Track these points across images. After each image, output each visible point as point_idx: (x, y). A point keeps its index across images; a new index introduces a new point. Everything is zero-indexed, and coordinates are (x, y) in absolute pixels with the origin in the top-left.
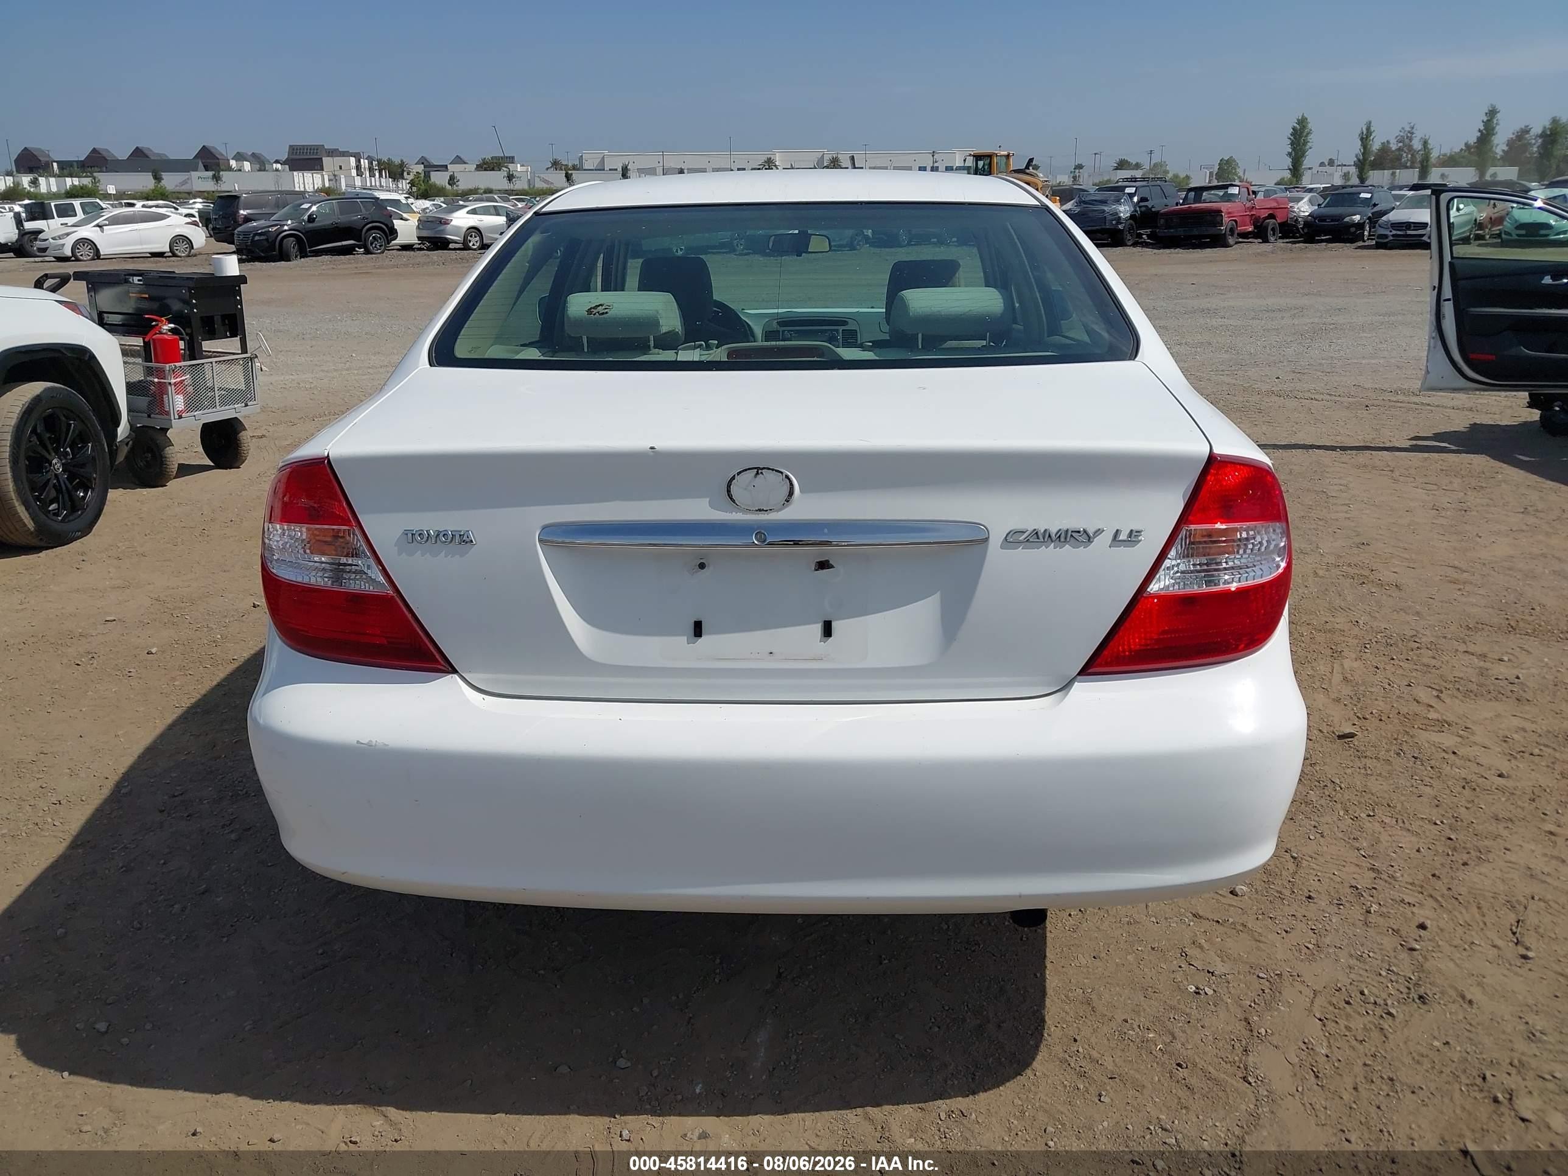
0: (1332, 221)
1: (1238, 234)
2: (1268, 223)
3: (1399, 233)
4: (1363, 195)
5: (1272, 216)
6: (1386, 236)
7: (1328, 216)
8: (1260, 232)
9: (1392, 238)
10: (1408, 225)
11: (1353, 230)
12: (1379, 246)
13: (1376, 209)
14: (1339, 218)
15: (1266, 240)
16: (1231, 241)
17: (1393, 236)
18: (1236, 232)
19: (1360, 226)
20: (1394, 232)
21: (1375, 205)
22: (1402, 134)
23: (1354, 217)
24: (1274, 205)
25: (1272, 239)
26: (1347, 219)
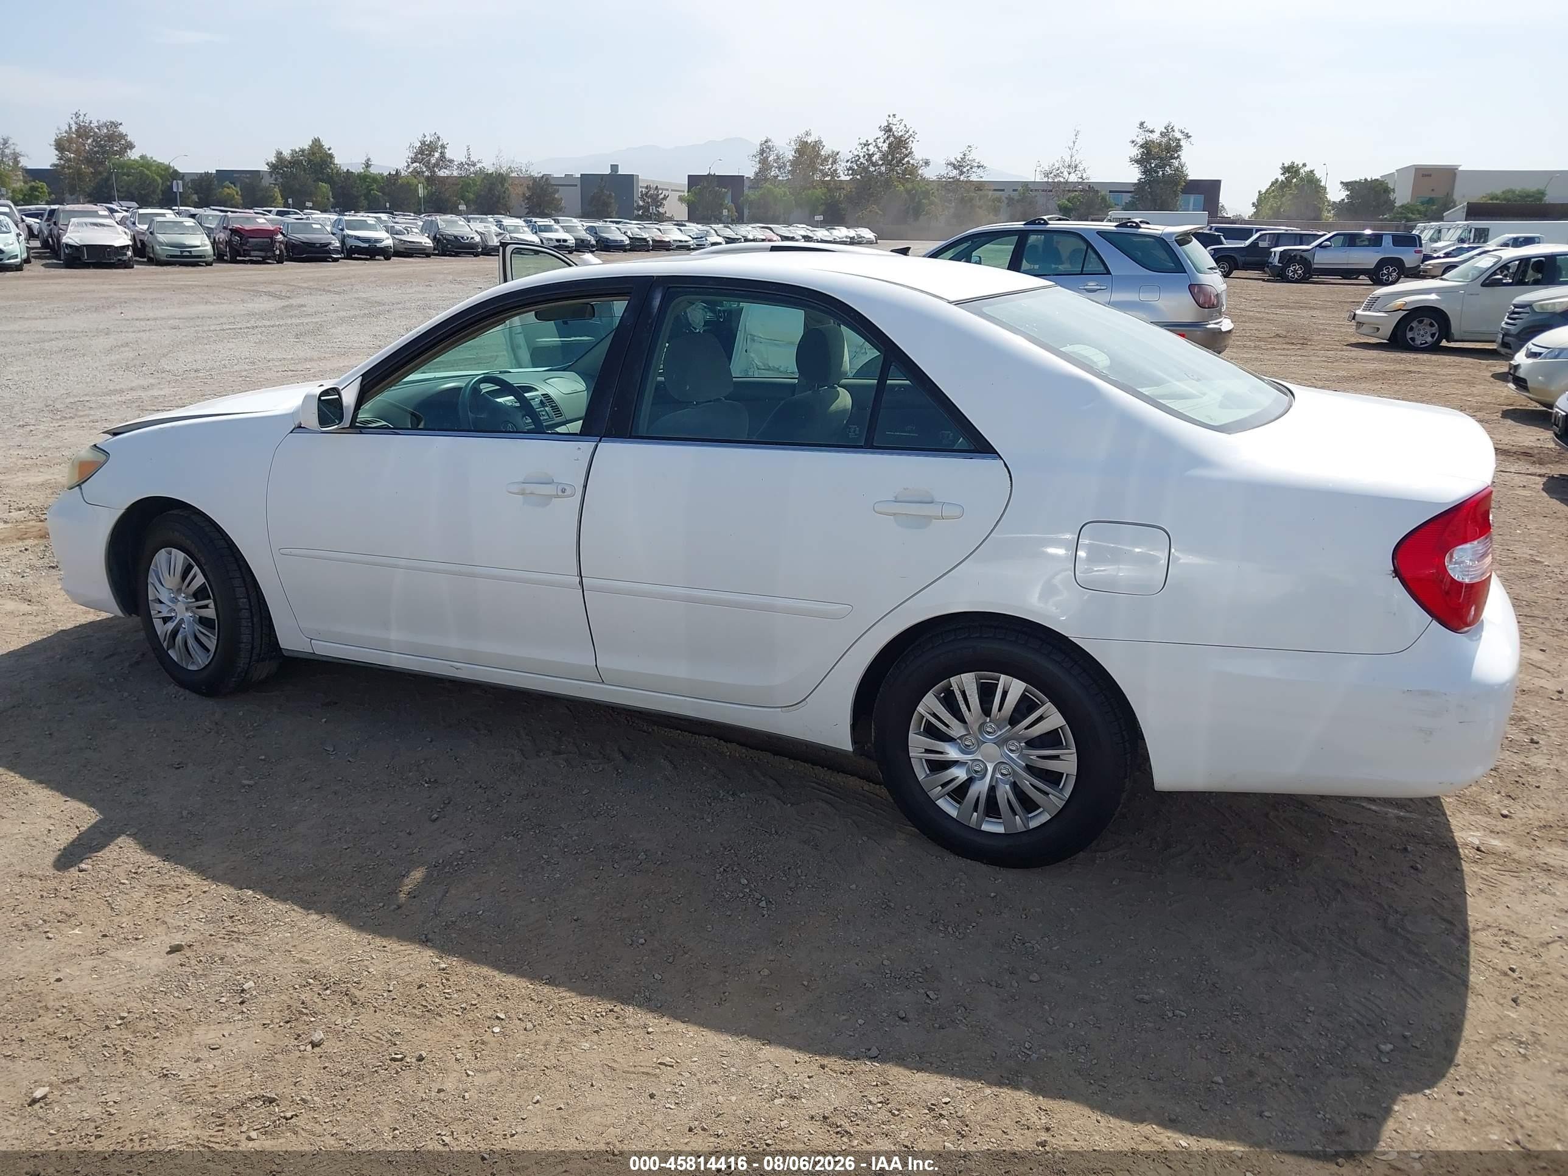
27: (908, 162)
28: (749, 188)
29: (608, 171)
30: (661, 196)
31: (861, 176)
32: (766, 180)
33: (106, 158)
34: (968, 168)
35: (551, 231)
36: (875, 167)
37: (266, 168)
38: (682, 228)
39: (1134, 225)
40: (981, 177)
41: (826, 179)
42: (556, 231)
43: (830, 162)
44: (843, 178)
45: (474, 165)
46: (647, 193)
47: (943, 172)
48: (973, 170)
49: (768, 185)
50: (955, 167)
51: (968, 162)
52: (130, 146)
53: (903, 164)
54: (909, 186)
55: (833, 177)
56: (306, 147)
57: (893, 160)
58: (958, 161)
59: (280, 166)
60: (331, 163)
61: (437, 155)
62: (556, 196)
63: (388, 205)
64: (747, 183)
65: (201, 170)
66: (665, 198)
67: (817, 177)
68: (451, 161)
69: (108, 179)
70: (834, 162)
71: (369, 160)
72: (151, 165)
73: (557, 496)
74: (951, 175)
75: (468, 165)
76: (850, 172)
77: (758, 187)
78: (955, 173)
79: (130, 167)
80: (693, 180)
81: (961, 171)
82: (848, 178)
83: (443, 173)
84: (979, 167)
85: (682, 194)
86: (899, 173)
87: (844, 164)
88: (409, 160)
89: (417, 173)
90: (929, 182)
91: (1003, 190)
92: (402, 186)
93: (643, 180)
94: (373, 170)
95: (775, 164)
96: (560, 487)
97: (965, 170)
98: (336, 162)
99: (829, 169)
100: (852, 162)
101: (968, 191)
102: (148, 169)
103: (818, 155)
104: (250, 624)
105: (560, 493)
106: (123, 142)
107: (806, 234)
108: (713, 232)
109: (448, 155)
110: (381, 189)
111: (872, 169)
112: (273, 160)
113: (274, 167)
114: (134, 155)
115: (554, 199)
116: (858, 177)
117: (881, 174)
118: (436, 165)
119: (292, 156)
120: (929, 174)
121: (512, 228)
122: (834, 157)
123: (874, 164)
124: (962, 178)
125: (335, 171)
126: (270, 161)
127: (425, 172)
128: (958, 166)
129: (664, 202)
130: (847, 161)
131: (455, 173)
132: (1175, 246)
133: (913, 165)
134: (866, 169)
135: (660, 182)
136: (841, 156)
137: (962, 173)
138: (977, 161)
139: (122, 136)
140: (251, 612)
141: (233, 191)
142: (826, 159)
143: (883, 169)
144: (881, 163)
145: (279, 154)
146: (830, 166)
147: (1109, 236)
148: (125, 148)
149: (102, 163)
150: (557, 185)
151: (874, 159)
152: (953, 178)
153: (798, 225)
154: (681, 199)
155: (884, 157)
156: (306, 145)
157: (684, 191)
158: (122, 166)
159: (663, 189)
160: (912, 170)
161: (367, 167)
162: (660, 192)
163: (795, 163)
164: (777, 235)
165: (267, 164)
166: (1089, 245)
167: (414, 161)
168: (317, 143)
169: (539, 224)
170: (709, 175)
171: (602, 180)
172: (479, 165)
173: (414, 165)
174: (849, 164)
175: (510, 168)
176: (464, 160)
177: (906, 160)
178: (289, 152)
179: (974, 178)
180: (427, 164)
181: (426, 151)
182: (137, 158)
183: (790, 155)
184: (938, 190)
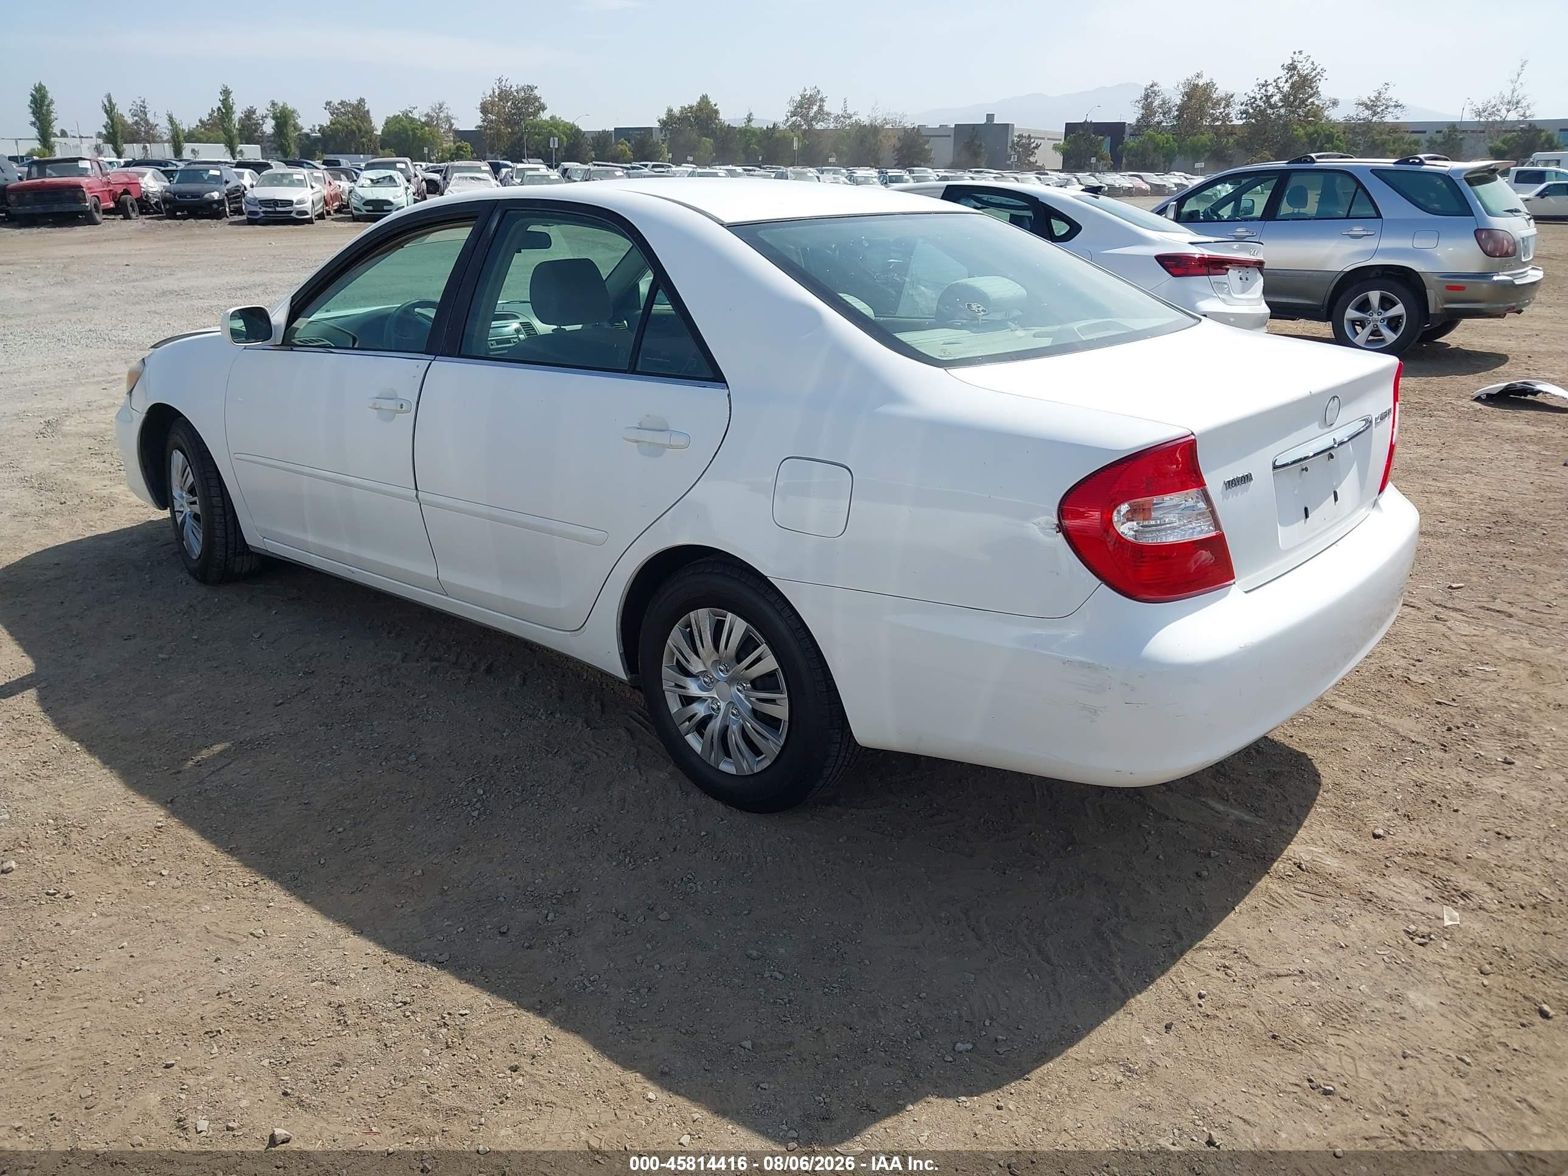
0: (192, 197)
1: (103, 210)
2: (126, 199)
3: (268, 209)
4: (212, 172)
5: (126, 192)
6: (256, 213)
7: (189, 193)
8: (120, 210)
9: (262, 215)
10: (275, 202)
11: (215, 206)
12: (251, 222)
13: (229, 186)
14: (198, 195)
15: (127, 217)
16: (98, 217)
17: (263, 212)
18: (101, 208)
19: (220, 202)
20: (264, 209)
21: (227, 182)
22: (134, 108)
23: (212, 194)
24: (126, 180)
25: (133, 215)
26: (206, 196)
27: (1313, 103)
28: (1131, 135)
29: (983, 121)
30: (1033, 145)
31: (1256, 120)
32: (1148, 126)
33: (521, 120)
34: (1383, 107)
35: (902, 182)
36: (1273, 109)
37: (657, 125)
38: (1041, 177)
39: (1417, 161)
40: (1397, 118)
41: (1217, 124)
42: (907, 181)
43: (1222, 105)
44: (1236, 122)
45: (850, 117)
46: (1018, 142)
47: (1353, 114)
48: (1389, 110)
49: (1150, 132)
50: (1367, 107)
51: (1384, 102)
52: (543, 108)
53: (1307, 106)
54: (1310, 129)
55: (1224, 122)
56: (695, 104)
57: (1295, 100)
58: (1372, 101)
59: (670, 123)
60: (716, 119)
61: (815, 108)
62: (926, 147)
63: (760, 158)
64: (1128, 130)
65: (600, 129)
66: (1037, 147)
67: (1206, 122)
68: (828, 114)
69: (521, 138)
70: (1227, 105)
71: (751, 114)
72: (559, 125)
73: (398, 412)
74: (1362, 116)
75: (844, 117)
76: (1244, 116)
77: (1139, 135)
78: (1367, 113)
79: (541, 127)
80: (1070, 128)
81: (1374, 112)
82: (1241, 122)
83: (819, 126)
84: (1396, 106)
85: (1057, 142)
86: (1300, 116)
87: (1238, 108)
88: (789, 114)
89: (794, 127)
90: (1336, 125)
91: (1424, 132)
92: (778, 139)
93: (1019, 130)
94: (754, 125)
95: (1160, 110)
96: (399, 403)
97: (1379, 110)
98: (720, 117)
99: (1221, 113)
100: (1246, 105)
101: (1381, 134)
102: (556, 129)
103: (1209, 98)
104: (223, 521)
105: (399, 409)
106: (537, 104)
107: (1179, 182)
108: (1075, 180)
109: (826, 109)
110: (759, 142)
111: (1269, 111)
112: (664, 117)
113: (664, 124)
114: (545, 116)
115: (924, 150)
116: (1253, 121)
117: (1280, 116)
118: (814, 118)
119: (682, 112)
120: (1336, 115)
121: (863, 179)
122: (1228, 100)
123: (1272, 106)
124: (1375, 119)
125: (719, 126)
126: (661, 118)
127: (802, 126)
128: (1371, 106)
129: (1036, 151)
130: (1242, 105)
131: (832, 126)
132: (1464, 186)
133: (1318, 106)
134: (1262, 112)
135: (1036, 131)
136: (1237, 99)
137: (1375, 114)
138: (1394, 100)
139: (536, 99)
140: (224, 510)
141: (625, 147)
142: (1217, 103)
143: (1282, 111)
144: (1280, 104)
145: (670, 111)
146: (1222, 110)
147: (1384, 174)
148: (539, 110)
149: (517, 124)
150: (927, 136)
151: (1273, 101)
152: (1364, 119)
153: (1176, 173)
154: (1056, 148)
155: (1285, 98)
156: (694, 103)
157: (1060, 140)
158: (534, 126)
159: (1036, 138)
160: (1317, 112)
161: (749, 121)
162: (1032, 140)
163: (1182, 109)
164: (1147, 183)
165: (659, 121)
166: (1359, 184)
167: (794, 114)
168: (704, 99)
169: (890, 174)
170: (1085, 122)
171: (973, 129)
172: (854, 118)
173: (794, 118)
174: (1243, 107)
175: (885, 119)
176: (840, 113)
177: (1310, 100)
178: (679, 109)
179: (1389, 119)
180: (805, 117)
181: (806, 105)
182: (548, 119)
183: (1177, 100)
184: (1344, 133)
